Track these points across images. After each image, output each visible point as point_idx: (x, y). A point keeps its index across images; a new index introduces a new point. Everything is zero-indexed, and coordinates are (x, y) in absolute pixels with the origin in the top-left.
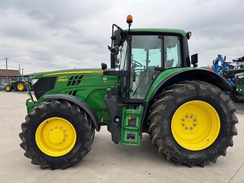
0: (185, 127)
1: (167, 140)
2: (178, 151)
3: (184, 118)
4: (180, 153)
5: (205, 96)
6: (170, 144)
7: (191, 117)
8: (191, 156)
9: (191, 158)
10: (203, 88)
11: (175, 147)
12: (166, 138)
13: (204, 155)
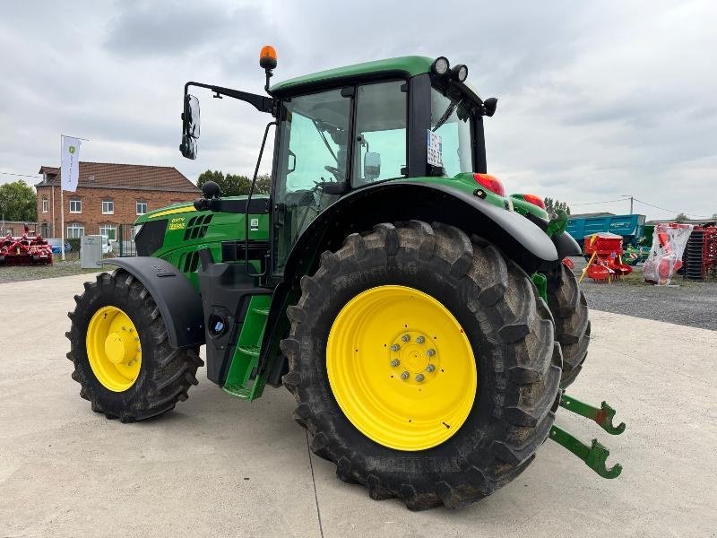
0: (401, 370)
1: (311, 397)
2: (337, 437)
3: (399, 341)
4: (344, 446)
5: (416, 272)
6: (317, 412)
7: (422, 340)
8: (374, 464)
9: (370, 468)
10: (409, 246)
11: (331, 423)
12: (307, 390)
13: (413, 471)
